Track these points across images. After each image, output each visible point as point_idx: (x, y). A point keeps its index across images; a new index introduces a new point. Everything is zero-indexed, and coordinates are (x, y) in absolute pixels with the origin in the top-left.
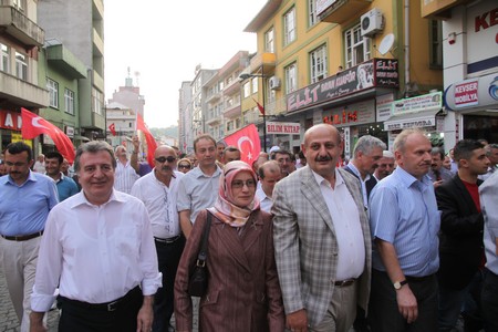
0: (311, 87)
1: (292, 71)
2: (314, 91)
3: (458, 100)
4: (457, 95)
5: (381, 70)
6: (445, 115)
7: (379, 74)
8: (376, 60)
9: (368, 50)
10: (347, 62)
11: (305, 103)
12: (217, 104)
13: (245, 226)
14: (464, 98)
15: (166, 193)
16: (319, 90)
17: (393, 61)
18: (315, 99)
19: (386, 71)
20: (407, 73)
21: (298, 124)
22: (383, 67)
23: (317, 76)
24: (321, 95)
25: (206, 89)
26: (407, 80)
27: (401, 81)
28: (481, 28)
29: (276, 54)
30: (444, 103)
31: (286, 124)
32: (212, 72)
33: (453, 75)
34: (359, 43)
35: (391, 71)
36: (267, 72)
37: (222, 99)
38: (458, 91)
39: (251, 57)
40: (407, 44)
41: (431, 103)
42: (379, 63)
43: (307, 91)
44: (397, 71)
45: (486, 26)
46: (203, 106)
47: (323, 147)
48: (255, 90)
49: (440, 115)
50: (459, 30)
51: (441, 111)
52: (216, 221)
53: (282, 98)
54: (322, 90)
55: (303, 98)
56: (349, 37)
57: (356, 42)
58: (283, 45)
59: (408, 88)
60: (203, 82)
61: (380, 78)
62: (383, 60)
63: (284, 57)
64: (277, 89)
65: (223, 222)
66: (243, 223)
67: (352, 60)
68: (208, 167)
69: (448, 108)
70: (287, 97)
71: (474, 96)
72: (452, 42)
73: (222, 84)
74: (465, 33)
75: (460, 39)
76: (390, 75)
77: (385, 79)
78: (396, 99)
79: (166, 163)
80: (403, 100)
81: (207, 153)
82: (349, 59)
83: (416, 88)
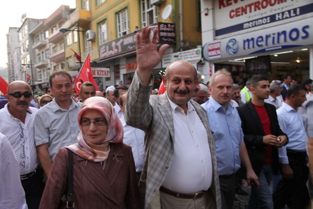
0: (117, 40)
1: (104, 27)
2: (119, 44)
3: (210, 53)
4: (210, 50)
5: (163, 31)
6: (203, 64)
7: (162, 34)
8: (160, 24)
9: (156, 15)
10: (143, 22)
11: (112, 53)
12: (44, 50)
13: (107, 160)
14: (214, 53)
15: (22, 129)
16: (122, 43)
17: (171, 24)
18: (120, 50)
19: (167, 31)
20: (181, 34)
21: (108, 69)
22: (165, 29)
23: (122, 32)
24: (124, 47)
25: (33, 36)
26: (182, 38)
27: (177, 39)
28: (222, 7)
29: (90, 11)
30: (203, 56)
31: (99, 69)
32: (37, 21)
33: (207, 37)
34: (150, 9)
35: (171, 32)
36: (84, 25)
37: (48, 46)
38: (210, 48)
39: (72, 11)
40: (181, 12)
41: (195, 55)
42: (162, 26)
43: (114, 44)
44: (174, 32)
45: (224, 6)
46: (31, 51)
47: (183, 82)
48: (76, 40)
49: (200, 64)
50: (210, 7)
51: (201, 61)
52: (78, 159)
53: (96, 48)
54: (125, 44)
55: (111, 49)
56: (144, 3)
57: (148, 8)
58: (96, 5)
59: (182, 44)
60: (29, 30)
61: (163, 37)
62: (165, 24)
63: (97, 15)
64: (93, 41)
65: (85, 159)
66: (105, 158)
67: (146, 22)
68: (64, 102)
69: (205, 59)
70: (99, 47)
71: (219, 52)
72: (206, 15)
73: (47, 33)
74: (213, 9)
75: (210, 13)
76: (170, 35)
77: (166, 37)
78: (175, 52)
79: (22, 98)
80: (179, 53)
81: (64, 89)
82: (144, 20)
83: (187, 44)
